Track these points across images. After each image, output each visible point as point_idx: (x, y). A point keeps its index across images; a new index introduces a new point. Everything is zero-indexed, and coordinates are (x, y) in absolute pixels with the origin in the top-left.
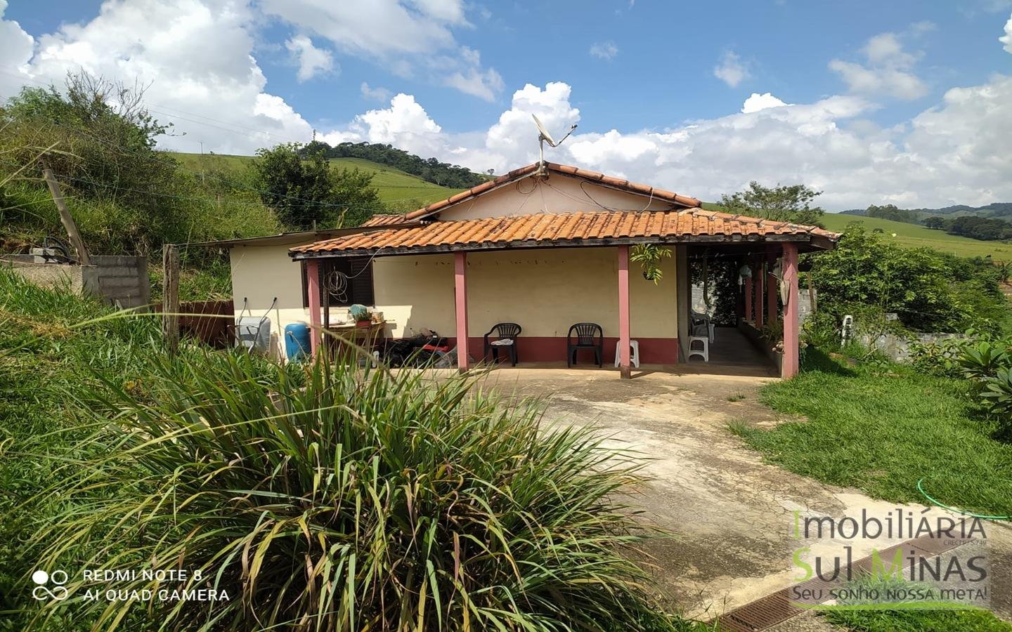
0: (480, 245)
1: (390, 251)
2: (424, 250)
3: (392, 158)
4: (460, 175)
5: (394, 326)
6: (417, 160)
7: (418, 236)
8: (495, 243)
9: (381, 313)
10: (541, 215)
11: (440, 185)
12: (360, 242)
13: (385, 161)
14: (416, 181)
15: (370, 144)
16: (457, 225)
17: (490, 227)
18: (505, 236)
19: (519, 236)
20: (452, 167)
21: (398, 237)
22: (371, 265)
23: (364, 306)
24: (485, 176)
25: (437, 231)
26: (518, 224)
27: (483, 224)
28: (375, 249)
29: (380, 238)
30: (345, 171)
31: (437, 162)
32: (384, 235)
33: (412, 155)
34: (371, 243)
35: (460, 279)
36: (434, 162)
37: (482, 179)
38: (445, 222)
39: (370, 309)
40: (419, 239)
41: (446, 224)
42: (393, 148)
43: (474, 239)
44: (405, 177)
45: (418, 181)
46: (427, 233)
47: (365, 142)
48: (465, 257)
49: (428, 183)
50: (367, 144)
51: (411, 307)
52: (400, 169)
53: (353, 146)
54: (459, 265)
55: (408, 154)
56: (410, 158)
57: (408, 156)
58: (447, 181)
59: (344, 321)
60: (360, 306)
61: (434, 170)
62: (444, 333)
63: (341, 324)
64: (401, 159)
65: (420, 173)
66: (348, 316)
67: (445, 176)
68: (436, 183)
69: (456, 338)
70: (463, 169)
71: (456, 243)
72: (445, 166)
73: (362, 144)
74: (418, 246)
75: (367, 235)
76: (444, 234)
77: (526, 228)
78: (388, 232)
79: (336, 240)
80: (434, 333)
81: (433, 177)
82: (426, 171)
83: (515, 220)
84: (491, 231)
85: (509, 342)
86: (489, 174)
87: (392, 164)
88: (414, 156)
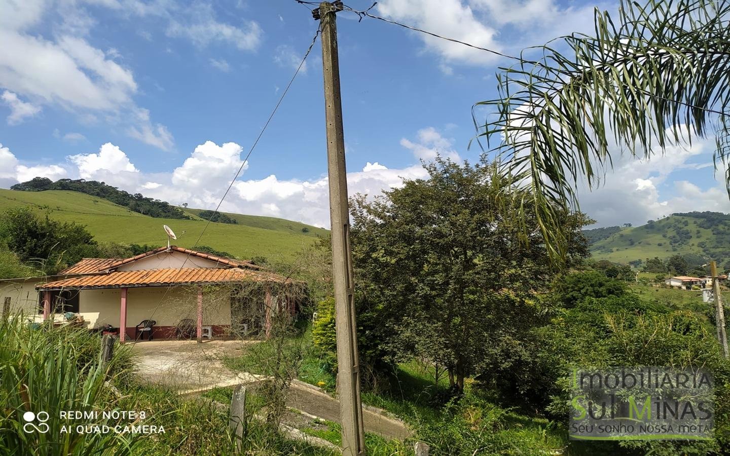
0: (134, 285)
1: (89, 287)
2: (107, 287)
3: (104, 193)
4: (160, 207)
5: (89, 323)
6: (125, 195)
7: (104, 279)
8: (141, 284)
9: (82, 317)
10: (168, 269)
11: (143, 213)
12: (74, 283)
13: (98, 195)
14: (124, 210)
15: (87, 181)
16: (126, 273)
17: (141, 275)
18: (147, 281)
19: (153, 281)
20: (153, 201)
21: (94, 280)
22: (79, 293)
23: (73, 313)
24: (181, 208)
25: (115, 277)
26: (156, 274)
27: (139, 273)
28: (81, 287)
29: (84, 280)
30: (66, 223)
31: (142, 196)
32: (87, 279)
33: (121, 191)
34: (79, 283)
35: (123, 300)
36: (139, 197)
37: (178, 210)
38: (120, 272)
39: (76, 314)
40: (104, 281)
41: (120, 273)
42: (105, 185)
43: (132, 282)
44: (114, 207)
45: (125, 210)
46: (110, 278)
47: (82, 179)
48: (127, 290)
49: (133, 212)
50: (84, 181)
51: (99, 313)
52: (110, 201)
53: (71, 182)
54: (124, 294)
55: (118, 189)
56: (119, 192)
57: (118, 191)
58: (149, 211)
59: (61, 321)
60: (71, 313)
61: (139, 203)
62: (115, 326)
63: (60, 322)
64: (112, 193)
65: (126, 205)
66: (64, 318)
67: (148, 207)
68: (140, 212)
69: (119, 328)
70: (163, 203)
71: (123, 284)
72: (148, 200)
73: (79, 181)
74: (103, 285)
75: (78, 279)
76: (118, 279)
77: (158, 277)
78: (90, 277)
79: (61, 281)
80: (110, 326)
81: (138, 208)
82: (132, 203)
83: (155, 272)
84: (141, 278)
85: (149, 329)
86: (184, 207)
87: (104, 197)
88: (123, 191)
